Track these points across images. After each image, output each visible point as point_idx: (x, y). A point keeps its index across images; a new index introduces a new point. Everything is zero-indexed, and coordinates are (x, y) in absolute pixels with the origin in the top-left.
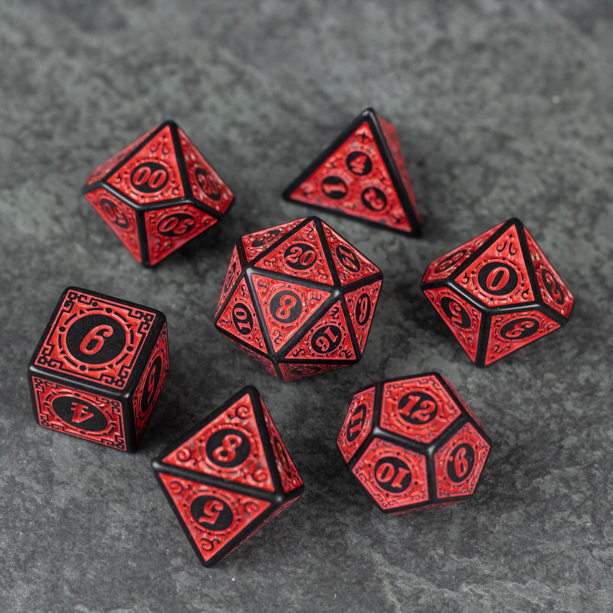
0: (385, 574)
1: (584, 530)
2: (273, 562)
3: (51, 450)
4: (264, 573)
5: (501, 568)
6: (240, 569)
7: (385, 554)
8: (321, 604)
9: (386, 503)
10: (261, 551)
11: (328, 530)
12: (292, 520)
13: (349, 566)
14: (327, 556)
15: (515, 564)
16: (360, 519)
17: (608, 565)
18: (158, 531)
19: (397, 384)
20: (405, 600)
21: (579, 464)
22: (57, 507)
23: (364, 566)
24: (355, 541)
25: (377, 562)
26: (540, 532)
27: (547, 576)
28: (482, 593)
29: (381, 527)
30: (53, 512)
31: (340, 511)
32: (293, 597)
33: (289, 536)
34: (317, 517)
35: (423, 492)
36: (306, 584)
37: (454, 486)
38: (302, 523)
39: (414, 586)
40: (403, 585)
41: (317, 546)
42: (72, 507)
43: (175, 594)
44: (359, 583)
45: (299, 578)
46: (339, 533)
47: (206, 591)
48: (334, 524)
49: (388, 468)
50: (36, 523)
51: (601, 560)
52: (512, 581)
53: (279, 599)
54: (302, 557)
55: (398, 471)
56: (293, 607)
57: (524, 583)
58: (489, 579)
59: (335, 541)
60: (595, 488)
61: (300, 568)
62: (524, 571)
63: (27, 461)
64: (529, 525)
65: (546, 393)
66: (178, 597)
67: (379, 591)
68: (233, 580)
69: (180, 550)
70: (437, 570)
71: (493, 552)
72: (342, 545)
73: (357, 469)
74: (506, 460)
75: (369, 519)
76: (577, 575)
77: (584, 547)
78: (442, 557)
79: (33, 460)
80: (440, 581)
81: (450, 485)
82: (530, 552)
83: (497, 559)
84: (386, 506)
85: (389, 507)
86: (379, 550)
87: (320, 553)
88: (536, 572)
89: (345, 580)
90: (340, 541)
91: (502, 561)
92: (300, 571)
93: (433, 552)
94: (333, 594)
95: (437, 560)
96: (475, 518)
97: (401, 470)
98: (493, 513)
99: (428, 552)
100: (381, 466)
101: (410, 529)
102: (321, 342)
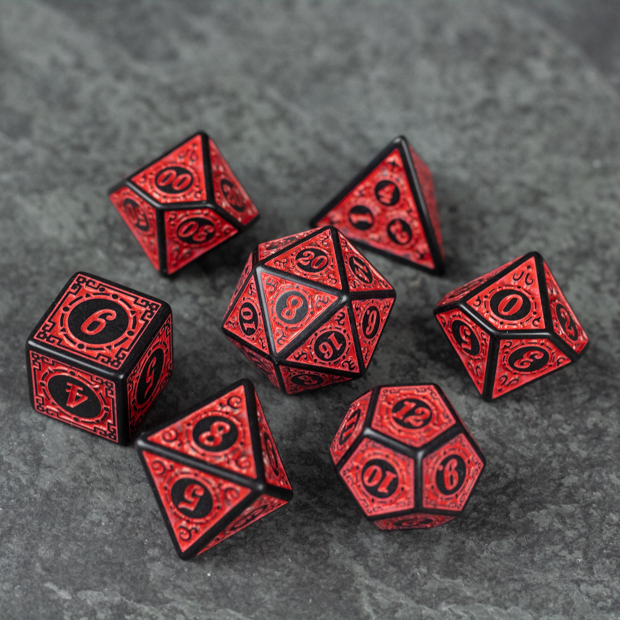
0: (363, 586)
1: (574, 565)
2: (251, 562)
3: (43, 435)
4: (242, 572)
5: (484, 592)
6: (217, 566)
7: (366, 566)
8: (295, 607)
9: (371, 509)
10: (241, 551)
11: (312, 538)
12: (277, 525)
13: (328, 574)
14: (307, 562)
15: (499, 590)
16: (346, 531)
17: (595, 601)
18: (139, 521)
19: (394, 390)
20: (381, 612)
21: (577, 502)
22: (41, 489)
23: (344, 576)
24: (337, 551)
25: (357, 573)
26: (528, 562)
27: (530, 605)
28: (461, 614)
29: (366, 541)
30: (36, 493)
31: (327, 522)
32: (267, 597)
33: (272, 540)
34: (302, 524)
35: (408, 499)
36: (282, 586)
37: (442, 498)
38: (287, 529)
39: (393, 600)
40: (381, 598)
41: (299, 552)
42: (56, 490)
43: (148, 582)
44: (336, 591)
45: (276, 581)
46: (322, 542)
47: (179, 582)
48: (319, 533)
49: (375, 471)
50: (18, 501)
51: (588, 595)
52: (494, 605)
53: (253, 598)
54: (282, 561)
55: (386, 475)
56: (265, 607)
57: (506, 608)
58: (470, 601)
59: (317, 549)
60: (590, 527)
61: (278, 571)
62: (507, 597)
63: (18, 443)
64: (518, 554)
65: (552, 432)
66: (150, 585)
67: (356, 601)
68: (209, 575)
69: (159, 542)
70: (418, 587)
71: (478, 576)
72: (324, 553)
73: (345, 471)
74: (503, 491)
75: (355, 532)
76: (561, 606)
77: (572, 581)
78: (425, 576)
79: (24, 442)
80: (419, 598)
81: (438, 496)
82: (516, 580)
83: (481, 583)
84: (371, 512)
85: (374, 513)
86: (361, 562)
87: (300, 559)
88: (520, 600)
89: (323, 587)
90: (322, 549)
91: (486, 585)
92: (278, 574)
93: (416, 570)
94: (309, 599)
95: (420, 578)
96: (463, 542)
97: (388, 473)
98: (482, 539)
99: (411, 570)
100: (369, 469)
101: (396, 545)
102: (325, 348)
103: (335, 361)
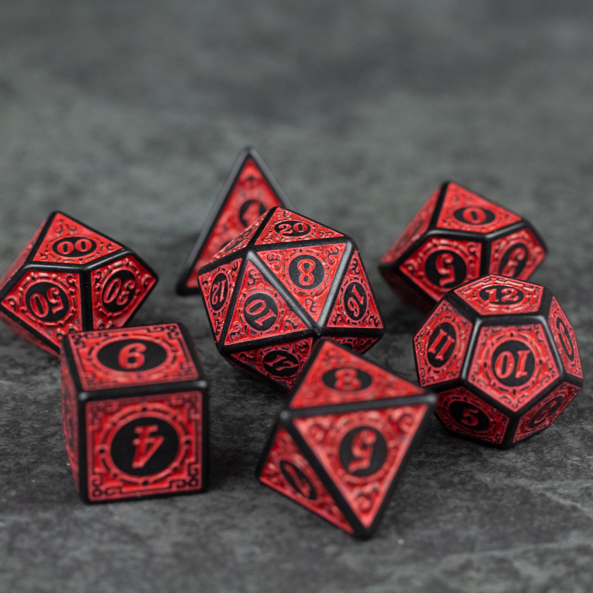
0: (542, 490)
2: (426, 517)
4: (427, 527)
6: (400, 532)
9: (514, 402)
10: (407, 514)
11: (456, 480)
12: (414, 485)
13: (502, 496)
14: (473, 496)
16: (478, 463)
20: (580, 499)
22: (166, 554)
23: (517, 491)
25: (525, 484)
29: (504, 462)
31: (453, 464)
32: (472, 533)
33: (423, 496)
34: (435, 475)
35: (551, 369)
36: (475, 520)
37: (570, 365)
38: (426, 484)
39: (578, 488)
40: (566, 491)
41: (458, 493)
43: (353, 571)
45: (464, 519)
46: (468, 478)
48: (457, 474)
49: (506, 358)
53: (461, 539)
54: (451, 505)
55: (518, 355)
56: (480, 540)
59: (470, 485)
61: (456, 512)
67: (550, 502)
68: (401, 541)
70: (587, 470)
72: (479, 485)
73: (473, 376)
75: (486, 461)
78: (582, 461)
79: (104, 531)
81: (568, 362)
84: (517, 406)
85: (520, 406)
87: (464, 497)
89: (509, 505)
90: (475, 483)
92: (459, 515)
96: (582, 428)
97: (520, 353)
99: (566, 463)
100: (498, 359)
101: (531, 454)
102: (352, 304)
103: (362, 319)
